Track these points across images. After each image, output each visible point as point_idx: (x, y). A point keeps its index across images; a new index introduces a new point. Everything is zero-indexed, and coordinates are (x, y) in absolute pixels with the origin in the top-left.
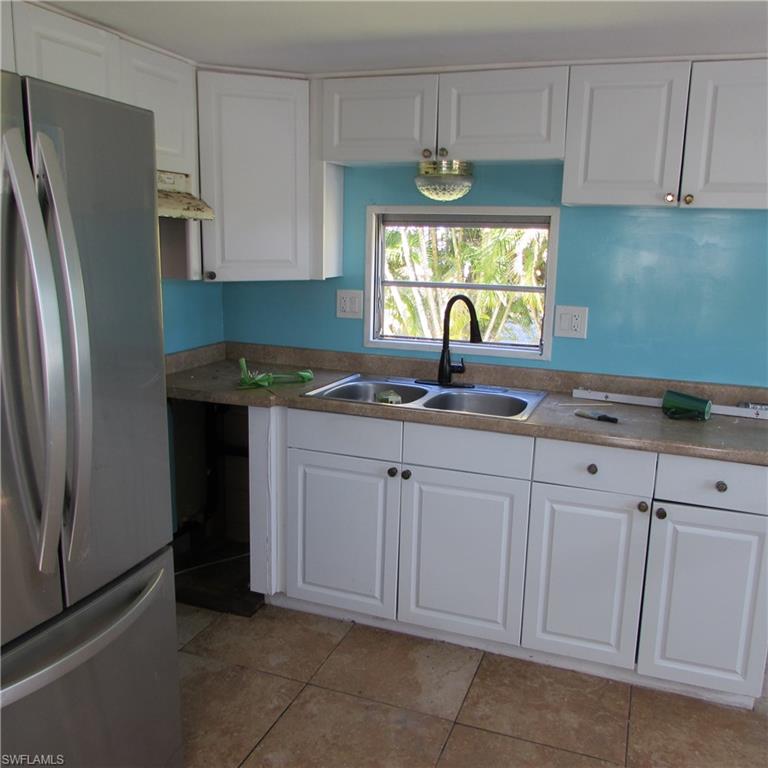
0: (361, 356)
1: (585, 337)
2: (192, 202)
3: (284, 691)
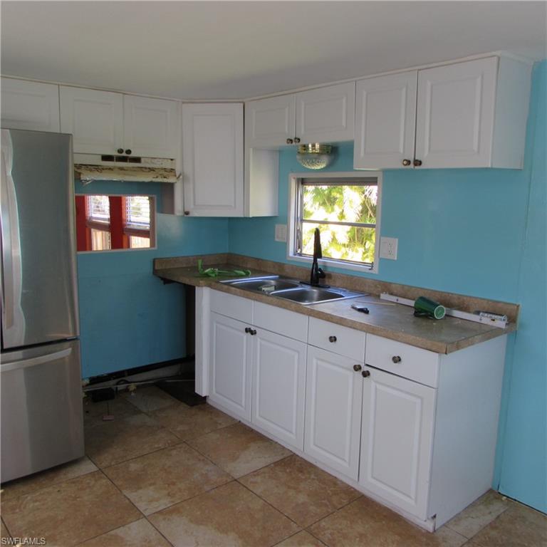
0: (284, 264)
1: (396, 259)
2: (165, 174)
3: (169, 442)
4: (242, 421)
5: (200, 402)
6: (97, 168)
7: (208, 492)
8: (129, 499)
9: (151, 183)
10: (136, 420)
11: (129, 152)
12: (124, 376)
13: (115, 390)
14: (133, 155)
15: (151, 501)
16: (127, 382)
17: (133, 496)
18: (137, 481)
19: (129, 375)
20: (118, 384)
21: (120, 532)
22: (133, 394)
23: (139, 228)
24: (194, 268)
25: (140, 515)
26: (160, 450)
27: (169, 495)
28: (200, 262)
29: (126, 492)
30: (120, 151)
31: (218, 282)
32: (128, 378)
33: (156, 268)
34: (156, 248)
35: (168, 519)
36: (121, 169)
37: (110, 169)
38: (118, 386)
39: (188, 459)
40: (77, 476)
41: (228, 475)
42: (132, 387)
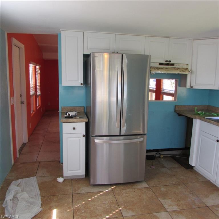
2: (184, 70)
3: (177, 182)
4: (210, 180)
5: (190, 168)
6: (157, 68)
7: (195, 208)
8: (161, 202)
9: (178, 74)
10: (163, 170)
11: (170, 61)
12: (159, 151)
13: (155, 156)
14: (171, 63)
15: (170, 206)
16: (160, 154)
17: (162, 201)
18: (164, 195)
19: (161, 151)
20: (156, 154)
21: (157, 214)
22: (162, 159)
23: (167, 92)
24: (193, 111)
25: (165, 210)
26: (173, 185)
27: (177, 205)
28: (196, 108)
29: (160, 199)
30: (166, 61)
31: (204, 118)
32: (161, 153)
33: (176, 109)
34: (177, 101)
35: (177, 216)
36: (166, 68)
37: (162, 68)
38: (157, 155)
39: (186, 192)
40: (141, 187)
41: (204, 203)
42: (162, 156)
